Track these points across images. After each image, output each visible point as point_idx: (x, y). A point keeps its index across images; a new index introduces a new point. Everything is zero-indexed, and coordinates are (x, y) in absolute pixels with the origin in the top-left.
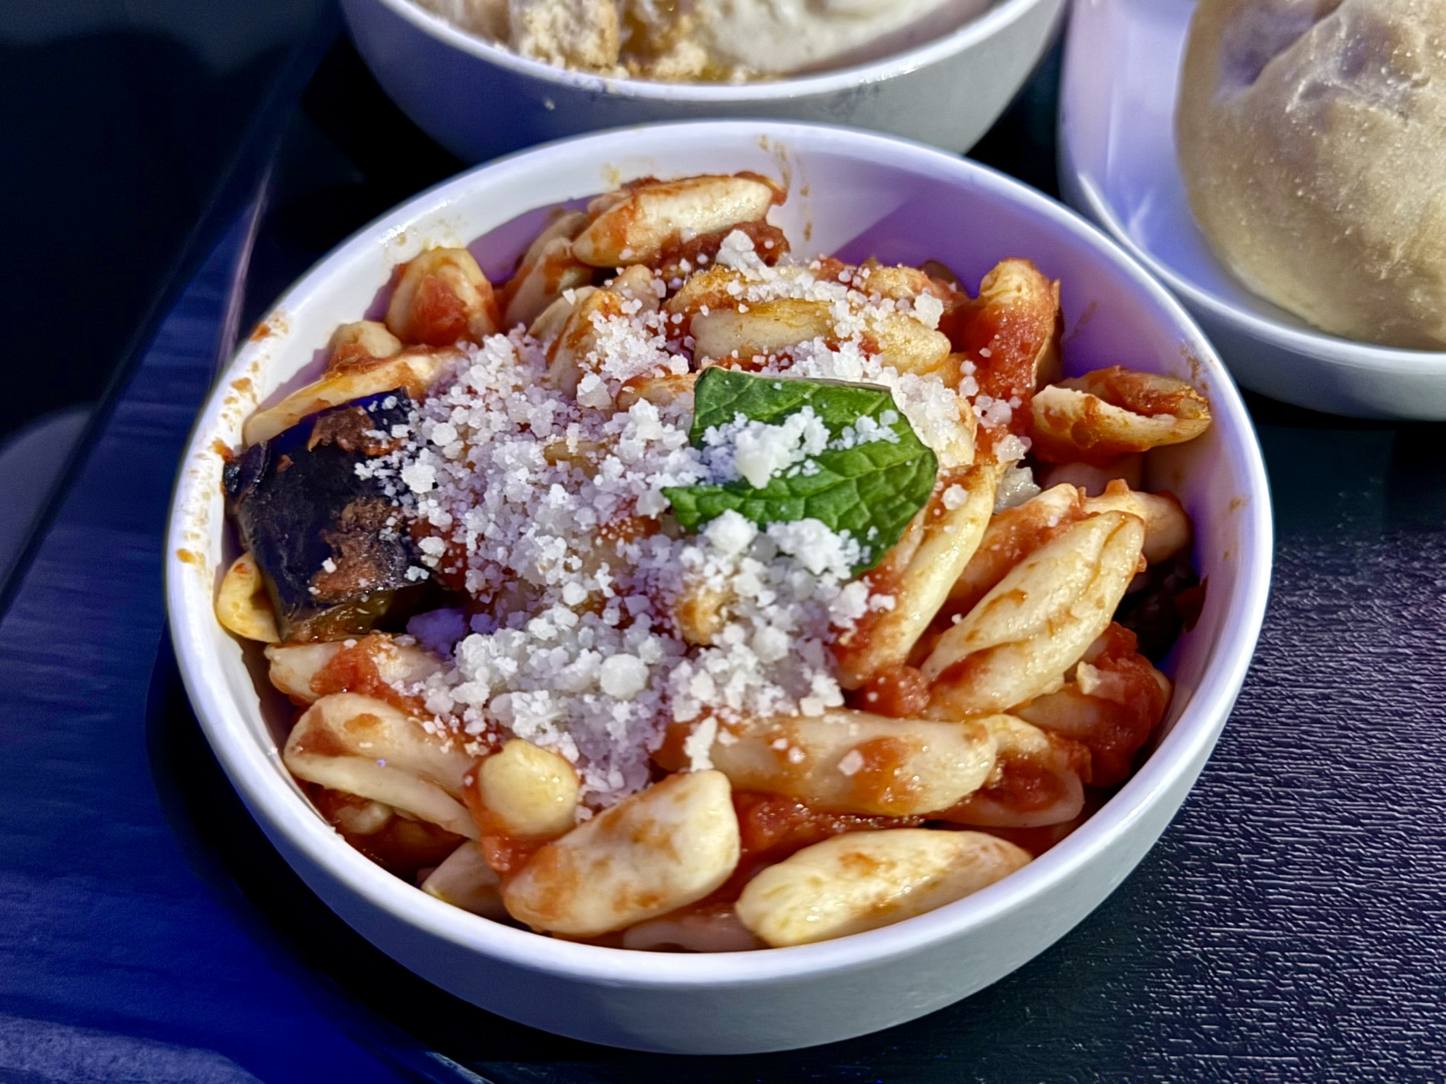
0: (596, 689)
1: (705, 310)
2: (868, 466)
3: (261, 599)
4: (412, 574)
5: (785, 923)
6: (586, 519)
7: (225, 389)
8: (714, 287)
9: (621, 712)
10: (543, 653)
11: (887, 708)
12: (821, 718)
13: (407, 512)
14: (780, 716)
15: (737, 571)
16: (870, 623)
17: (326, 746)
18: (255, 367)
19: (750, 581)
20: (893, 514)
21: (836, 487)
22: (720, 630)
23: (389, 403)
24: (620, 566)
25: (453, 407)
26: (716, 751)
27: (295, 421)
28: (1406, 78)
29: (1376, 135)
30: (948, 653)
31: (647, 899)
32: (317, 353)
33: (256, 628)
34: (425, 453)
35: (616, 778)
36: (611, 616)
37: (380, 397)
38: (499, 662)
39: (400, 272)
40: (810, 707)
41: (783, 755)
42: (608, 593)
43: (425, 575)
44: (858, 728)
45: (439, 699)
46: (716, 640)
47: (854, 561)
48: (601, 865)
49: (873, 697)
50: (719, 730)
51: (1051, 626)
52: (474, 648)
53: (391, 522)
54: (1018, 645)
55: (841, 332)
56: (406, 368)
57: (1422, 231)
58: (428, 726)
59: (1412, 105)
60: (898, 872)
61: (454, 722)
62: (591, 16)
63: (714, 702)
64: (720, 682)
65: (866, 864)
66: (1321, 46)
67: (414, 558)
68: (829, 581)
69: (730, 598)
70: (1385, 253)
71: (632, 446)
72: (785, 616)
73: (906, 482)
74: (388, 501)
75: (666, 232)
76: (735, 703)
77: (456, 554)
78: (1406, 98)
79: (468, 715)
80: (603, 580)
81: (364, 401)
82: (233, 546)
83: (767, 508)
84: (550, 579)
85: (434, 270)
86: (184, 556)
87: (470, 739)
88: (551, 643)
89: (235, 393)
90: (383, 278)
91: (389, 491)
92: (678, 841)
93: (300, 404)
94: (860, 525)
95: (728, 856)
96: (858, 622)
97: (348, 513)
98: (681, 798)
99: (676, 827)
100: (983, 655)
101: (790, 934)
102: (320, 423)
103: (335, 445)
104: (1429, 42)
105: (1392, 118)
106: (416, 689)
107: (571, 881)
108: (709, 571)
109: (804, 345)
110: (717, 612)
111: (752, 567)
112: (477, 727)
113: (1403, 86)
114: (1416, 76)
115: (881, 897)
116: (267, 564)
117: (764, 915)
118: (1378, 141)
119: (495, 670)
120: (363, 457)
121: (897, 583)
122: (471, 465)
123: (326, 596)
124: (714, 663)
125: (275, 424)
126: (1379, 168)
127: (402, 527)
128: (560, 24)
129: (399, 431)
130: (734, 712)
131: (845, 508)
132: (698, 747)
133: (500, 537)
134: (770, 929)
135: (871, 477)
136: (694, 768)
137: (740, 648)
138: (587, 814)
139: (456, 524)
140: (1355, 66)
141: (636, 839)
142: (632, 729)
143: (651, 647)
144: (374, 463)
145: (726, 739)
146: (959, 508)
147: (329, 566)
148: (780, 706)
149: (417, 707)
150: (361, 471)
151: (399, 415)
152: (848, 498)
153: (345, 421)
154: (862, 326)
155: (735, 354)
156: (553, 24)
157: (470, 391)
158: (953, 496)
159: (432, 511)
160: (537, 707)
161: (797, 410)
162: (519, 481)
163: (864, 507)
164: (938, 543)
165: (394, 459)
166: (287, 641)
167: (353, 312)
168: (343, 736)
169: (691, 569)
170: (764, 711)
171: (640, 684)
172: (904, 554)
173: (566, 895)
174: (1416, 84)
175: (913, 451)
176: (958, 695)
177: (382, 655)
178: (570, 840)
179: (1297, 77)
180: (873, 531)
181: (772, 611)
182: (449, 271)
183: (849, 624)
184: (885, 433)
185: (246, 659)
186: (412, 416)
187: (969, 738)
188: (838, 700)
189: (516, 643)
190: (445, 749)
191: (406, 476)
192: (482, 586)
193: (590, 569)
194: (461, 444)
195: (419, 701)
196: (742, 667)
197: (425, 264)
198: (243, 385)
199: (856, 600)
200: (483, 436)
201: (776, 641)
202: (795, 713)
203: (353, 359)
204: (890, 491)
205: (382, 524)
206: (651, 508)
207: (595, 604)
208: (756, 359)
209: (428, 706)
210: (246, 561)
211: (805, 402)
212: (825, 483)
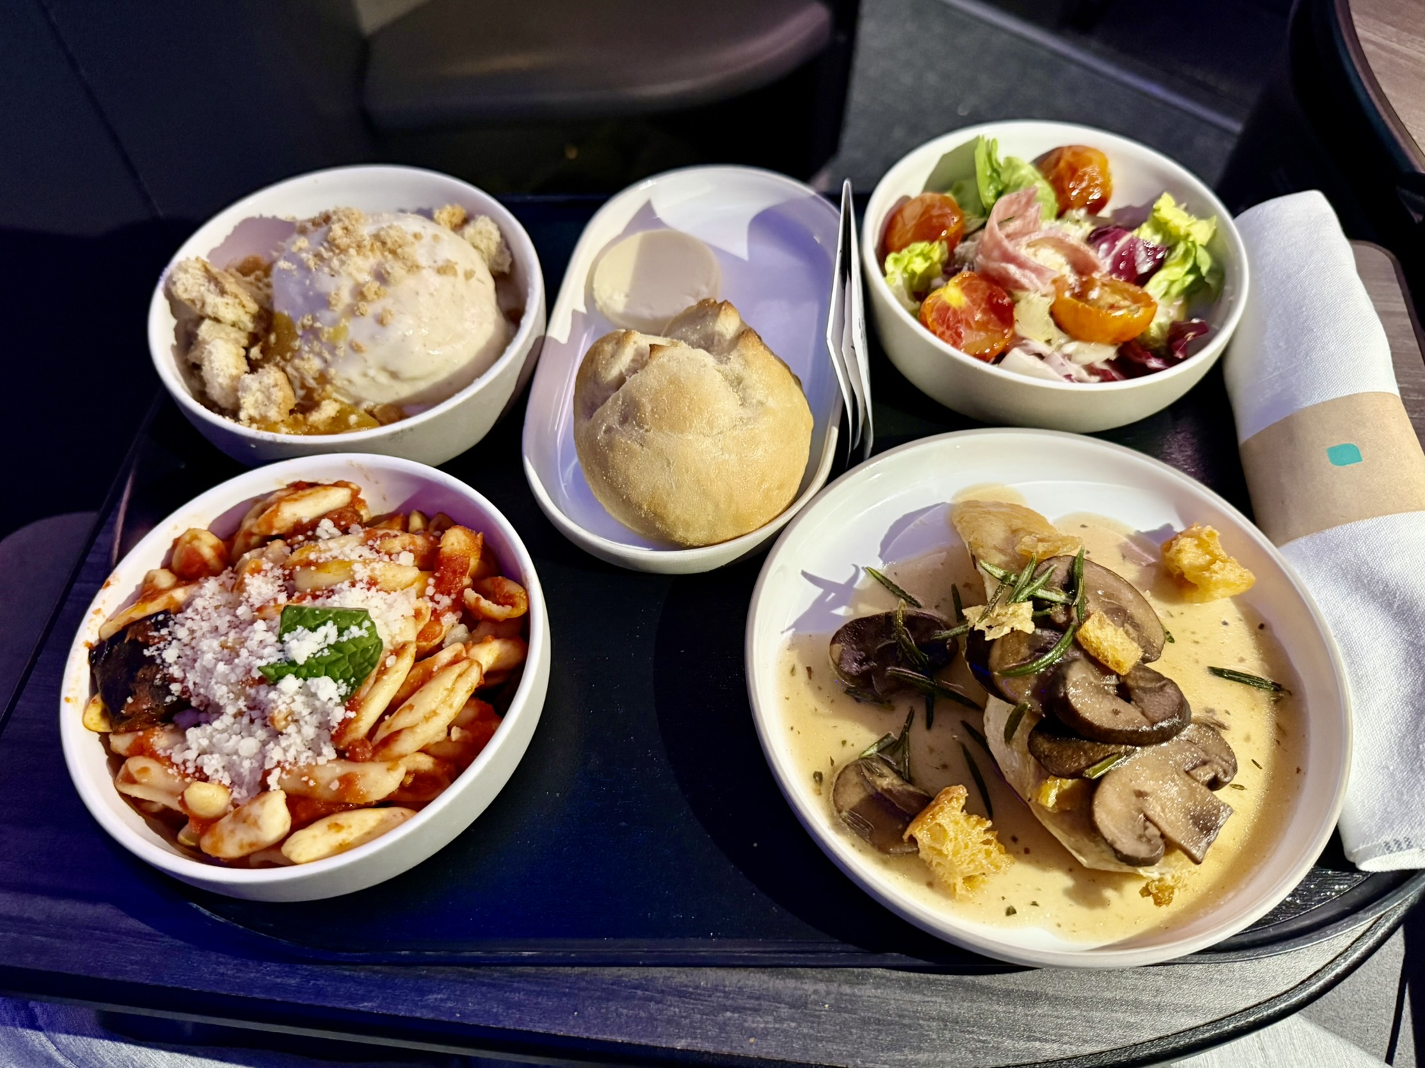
0: (236, 753)
1: (298, 568)
2: (354, 649)
3: (104, 714)
4: (168, 699)
5: (299, 855)
6: (233, 679)
7: (89, 615)
8: (303, 557)
9: (247, 764)
10: (218, 736)
11: (353, 759)
12: (325, 765)
13: (165, 671)
14: (309, 765)
15: (294, 701)
16: (346, 723)
17: (130, 780)
18: (104, 602)
19: (300, 706)
20: (362, 671)
21: (338, 660)
22: (285, 727)
23: (161, 617)
24: (247, 697)
25: (187, 618)
26: (280, 781)
27: (120, 628)
28: (642, 427)
29: (630, 453)
30: (381, 734)
31: (251, 845)
32: (137, 587)
33: (104, 727)
34: (174, 642)
35: (244, 792)
36: (246, 720)
37: (157, 614)
38: (201, 741)
39: (176, 543)
40: (321, 761)
41: (307, 782)
42: (244, 709)
43: (175, 699)
44: (340, 769)
45: (177, 758)
46: (284, 731)
47: (343, 694)
48: (232, 832)
49: (347, 755)
50: (282, 772)
51: (427, 719)
52: (192, 733)
53: (158, 676)
54: (411, 728)
55: (358, 577)
56: (171, 598)
57: (653, 498)
58: (170, 771)
59: (645, 441)
60: (352, 830)
61: (182, 768)
62: (273, 397)
63: (282, 759)
64: (285, 750)
65: (338, 827)
66: (611, 408)
67: (169, 693)
68: (331, 704)
69: (291, 713)
70: (640, 508)
71: (252, 644)
72: (314, 720)
73: (368, 656)
74: (158, 666)
75: (294, 519)
76: (291, 759)
77: (185, 690)
78: (642, 437)
79: (188, 764)
80: (242, 704)
81: (149, 617)
82: (94, 689)
83: (308, 671)
84: (221, 703)
85: (189, 542)
86: (67, 700)
87: (188, 775)
88: (223, 731)
89: (94, 616)
90: (169, 545)
91: (159, 661)
92: (260, 822)
93: (122, 621)
94: (348, 676)
95: (284, 826)
96: (339, 724)
97: (140, 674)
98: (263, 803)
99: (259, 816)
100: (399, 732)
101: (302, 859)
102: (131, 629)
103: (136, 640)
104: (652, 410)
105: (637, 447)
106: (168, 752)
107: (221, 839)
108: (280, 702)
109: (339, 586)
110: (286, 719)
111: (300, 699)
112: (191, 770)
113: (641, 431)
114: (646, 427)
115: (344, 840)
116: (105, 699)
117: (291, 852)
118: (632, 457)
119: (199, 744)
120: (147, 646)
121: (359, 704)
122: (193, 648)
123: (129, 713)
124: (284, 742)
125: (111, 630)
126: (632, 471)
127: (164, 678)
128: (260, 401)
129: (164, 632)
130: (290, 764)
131: (342, 669)
132: (272, 780)
133: (202, 683)
134: (294, 858)
135: (354, 654)
136: (271, 789)
137: (294, 735)
138: (231, 808)
139: (185, 677)
140: (624, 420)
141: (244, 822)
142: (252, 771)
143: (261, 734)
144: (152, 649)
145: (284, 776)
146: (391, 667)
147: (130, 700)
148: (310, 760)
149: (167, 761)
150: (146, 653)
151: (164, 624)
152: (344, 665)
153: (141, 628)
154: (368, 573)
155: (309, 591)
156: (256, 401)
157: (196, 611)
158: (390, 661)
159: (175, 671)
160: (214, 762)
161: (324, 623)
162: (209, 657)
163: (351, 668)
164: (379, 685)
165: (161, 645)
166: (116, 733)
167: (156, 563)
168: (136, 776)
169: (274, 701)
170: (302, 763)
171: (255, 751)
172: (365, 690)
173: (220, 844)
174: (647, 431)
175: (374, 641)
176: (386, 751)
177: (155, 738)
178: (224, 820)
179: (601, 424)
180: (353, 680)
181: (308, 718)
182: (196, 543)
183: (336, 725)
184: (364, 633)
185: (100, 740)
186: (171, 623)
187: (389, 769)
188: (333, 755)
189: (208, 731)
190: (177, 781)
191: (164, 655)
192: (199, 703)
193: (237, 699)
194: (190, 637)
195: (169, 758)
196: (295, 743)
197: (187, 538)
198: (98, 611)
199: (339, 714)
200: (198, 634)
201: (310, 731)
202: (314, 764)
203: (149, 593)
204: (362, 661)
205: (154, 678)
206: (256, 674)
207: (240, 714)
208: (318, 593)
209: (173, 760)
210: (98, 697)
211: (330, 619)
212: (334, 658)
